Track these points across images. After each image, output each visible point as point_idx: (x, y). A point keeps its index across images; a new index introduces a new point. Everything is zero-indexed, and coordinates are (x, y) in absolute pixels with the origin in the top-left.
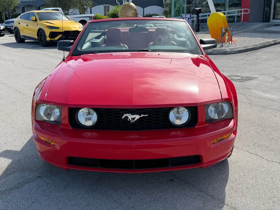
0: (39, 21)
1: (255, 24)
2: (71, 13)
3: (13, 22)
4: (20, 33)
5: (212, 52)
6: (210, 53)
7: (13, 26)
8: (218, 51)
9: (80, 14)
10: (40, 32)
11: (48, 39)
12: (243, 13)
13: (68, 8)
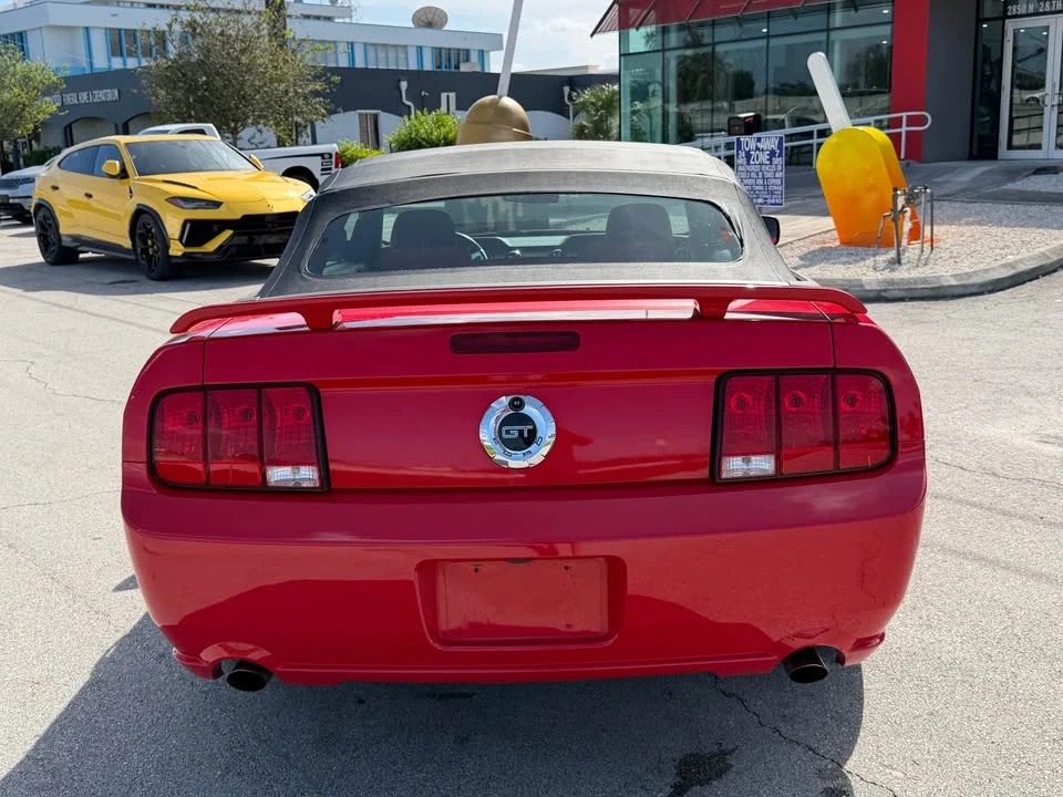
0: (134, 178)
1: (955, 168)
2: (249, 141)
3: (30, 180)
4: (57, 227)
5: (885, 290)
6: (872, 295)
7: (30, 197)
8: (906, 287)
9: (279, 146)
10: (144, 222)
11: (177, 249)
12: (904, 129)
13: (236, 125)
